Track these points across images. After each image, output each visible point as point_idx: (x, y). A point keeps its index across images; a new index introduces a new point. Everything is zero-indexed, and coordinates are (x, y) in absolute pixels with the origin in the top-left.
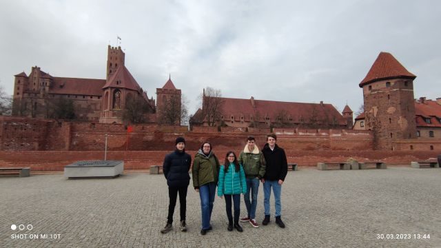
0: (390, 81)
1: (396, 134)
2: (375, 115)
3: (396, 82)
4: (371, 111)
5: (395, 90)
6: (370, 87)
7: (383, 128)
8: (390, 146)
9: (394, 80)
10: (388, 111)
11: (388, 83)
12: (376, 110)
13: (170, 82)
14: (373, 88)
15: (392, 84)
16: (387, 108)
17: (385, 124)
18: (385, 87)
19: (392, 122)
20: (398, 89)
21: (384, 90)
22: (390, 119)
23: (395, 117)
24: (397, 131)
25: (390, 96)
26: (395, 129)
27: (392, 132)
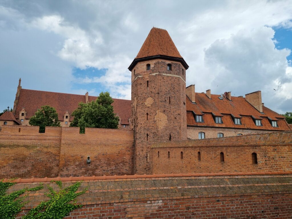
0: (150, 62)
1: (151, 135)
2: (135, 108)
3: (155, 64)
5: (154, 74)
7: (139, 126)
8: (144, 152)
9: (154, 61)
10: (146, 104)
11: (148, 65)
12: (136, 103)
14: (136, 72)
15: (152, 66)
16: (145, 99)
17: (141, 120)
18: (145, 70)
19: (149, 118)
20: (157, 73)
21: (143, 74)
22: (147, 114)
23: (152, 111)
24: (153, 131)
25: (149, 83)
26: (151, 128)
27: (148, 133)
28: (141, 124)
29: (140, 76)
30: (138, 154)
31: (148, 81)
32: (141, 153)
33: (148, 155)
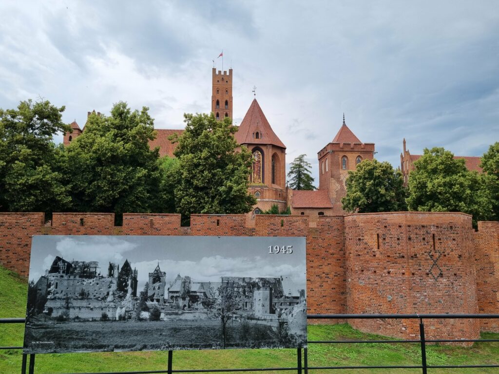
13: (345, 130)
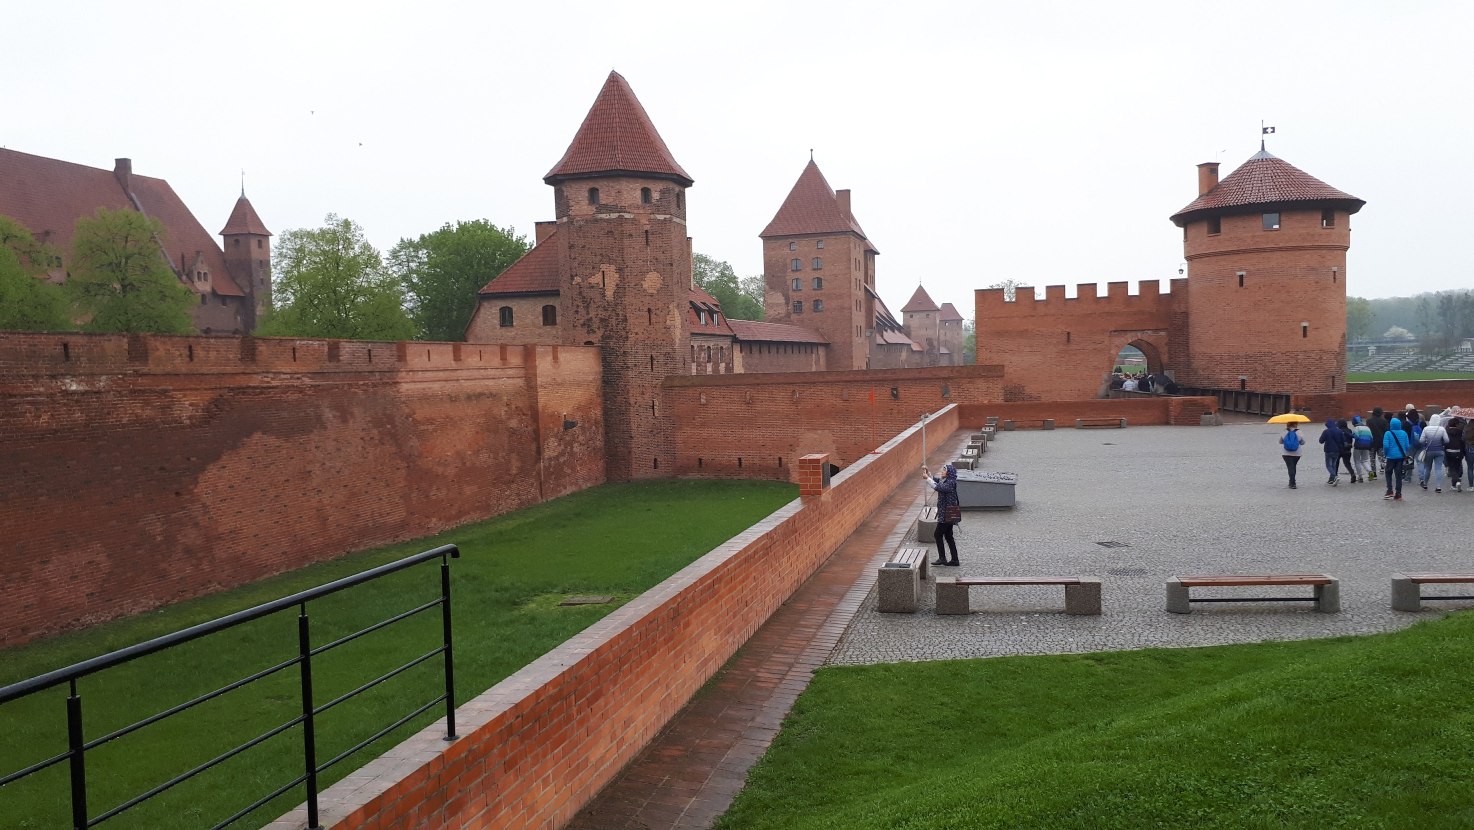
0: (650, 185)
1: (661, 359)
2: (609, 294)
3: (663, 192)
4: (596, 279)
5: (660, 217)
6: (593, 192)
7: (632, 338)
8: (646, 396)
10: (645, 286)
11: (646, 192)
12: (612, 279)
14: (603, 198)
15: (656, 196)
16: (644, 274)
17: (637, 325)
18: (639, 201)
19: (653, 321)
20: (668, 216)
21: (636, 211)
22: (649, 310)
23: (660, 305)
24: (664, 351)
25: (650, 237)
26: (659, 343)
27: (654, 354)
28: (637, 334)
29: (627, 216)
30: (632, 401)
31: (647, 231)
32: (640, 399)
33: (656, 403)
